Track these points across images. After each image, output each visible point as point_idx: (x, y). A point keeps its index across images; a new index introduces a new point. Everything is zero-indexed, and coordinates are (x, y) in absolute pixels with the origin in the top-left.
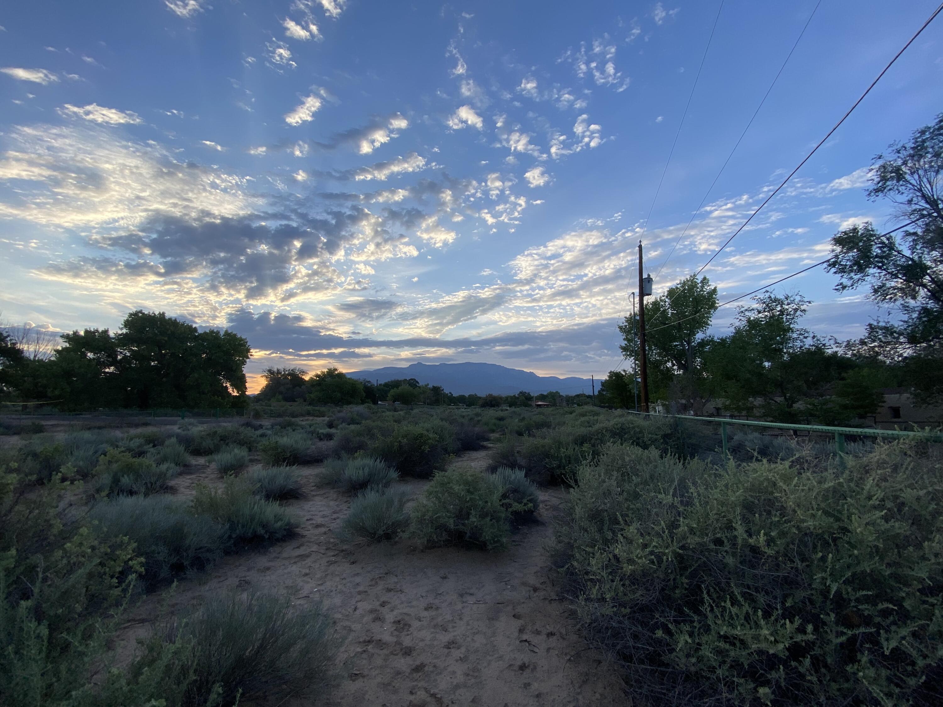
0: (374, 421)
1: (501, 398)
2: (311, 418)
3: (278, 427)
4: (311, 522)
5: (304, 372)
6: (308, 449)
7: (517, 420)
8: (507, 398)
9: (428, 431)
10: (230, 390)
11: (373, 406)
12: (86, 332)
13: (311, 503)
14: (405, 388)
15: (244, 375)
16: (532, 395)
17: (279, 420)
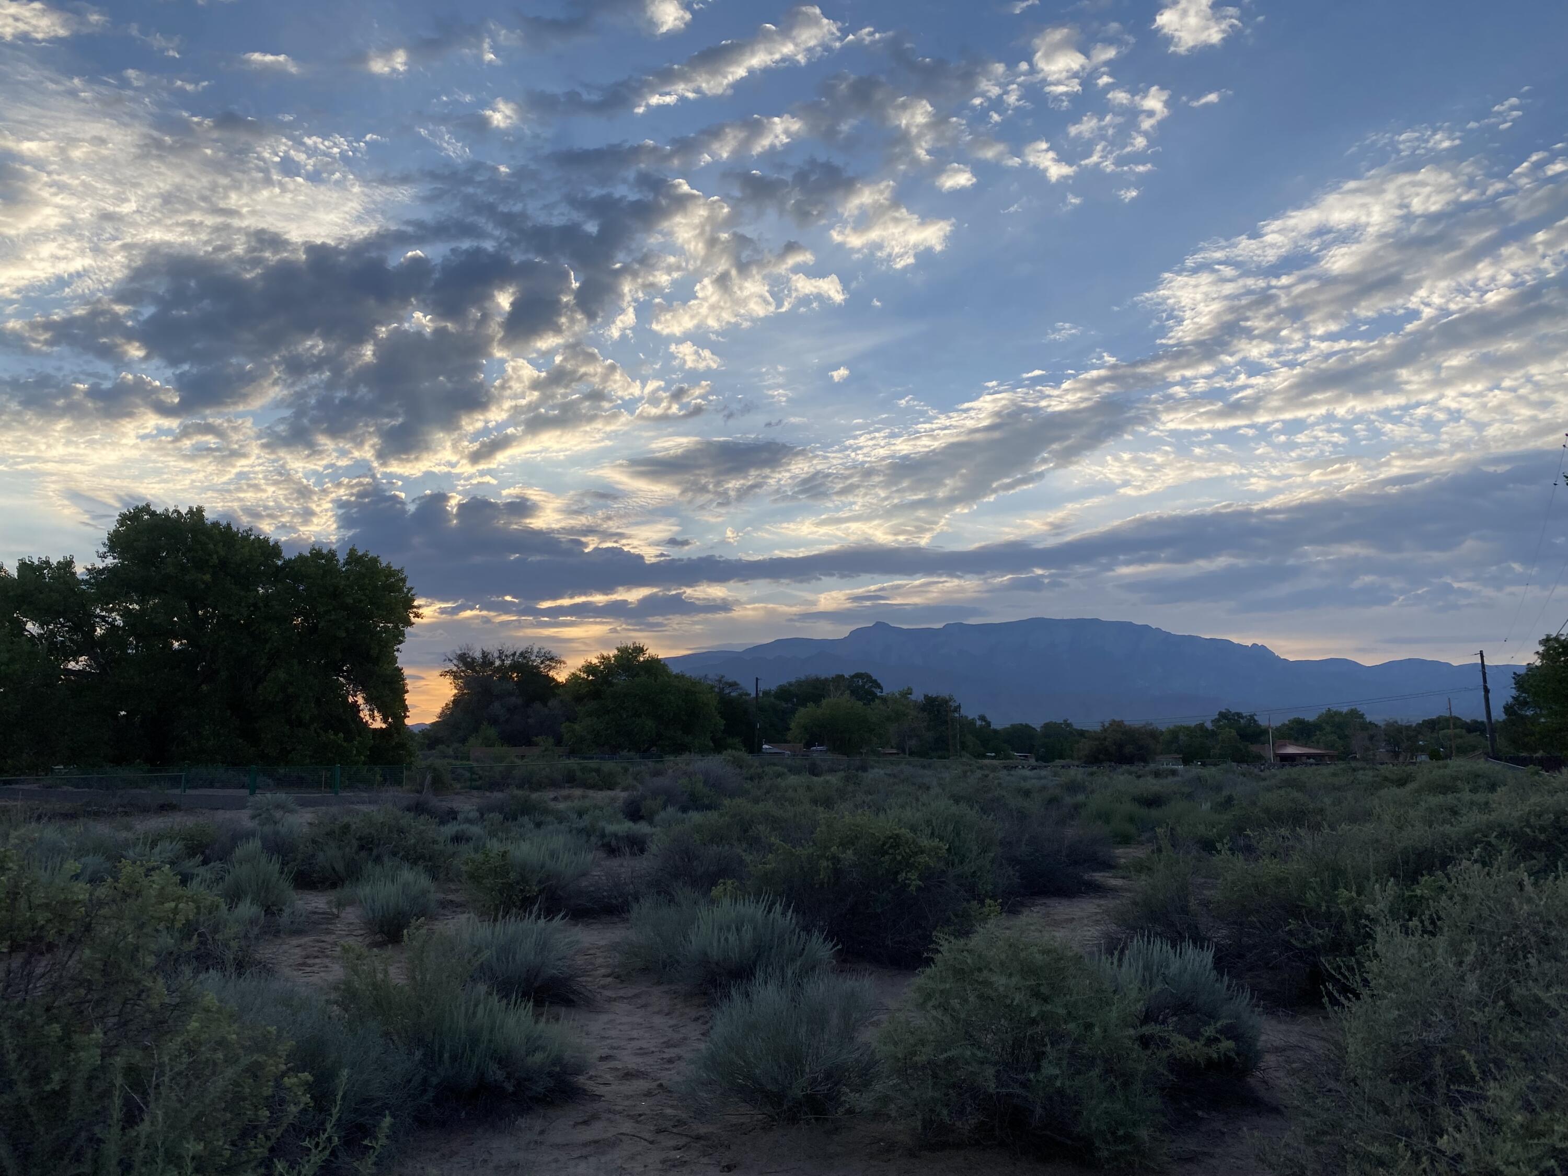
0: (756, 801)
1: (1154, 735)
2: (578, 792)
3: (497, 817)
4: (612, 1064)
5: (552, 660)
6: (584, 874)
7: (1206, 806)
8: (1175, 734)
9: (913, 829)
10: (365, 714)
11: (748, 757)
12: (24, 567)
13: (604, 1018)
14: (840, 701)
15: (399, 670)
16: (1263, 721)
17: (498, 795)
